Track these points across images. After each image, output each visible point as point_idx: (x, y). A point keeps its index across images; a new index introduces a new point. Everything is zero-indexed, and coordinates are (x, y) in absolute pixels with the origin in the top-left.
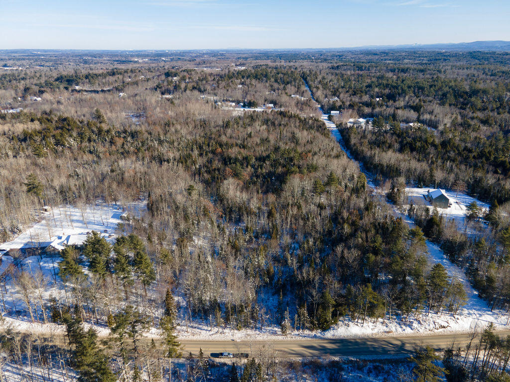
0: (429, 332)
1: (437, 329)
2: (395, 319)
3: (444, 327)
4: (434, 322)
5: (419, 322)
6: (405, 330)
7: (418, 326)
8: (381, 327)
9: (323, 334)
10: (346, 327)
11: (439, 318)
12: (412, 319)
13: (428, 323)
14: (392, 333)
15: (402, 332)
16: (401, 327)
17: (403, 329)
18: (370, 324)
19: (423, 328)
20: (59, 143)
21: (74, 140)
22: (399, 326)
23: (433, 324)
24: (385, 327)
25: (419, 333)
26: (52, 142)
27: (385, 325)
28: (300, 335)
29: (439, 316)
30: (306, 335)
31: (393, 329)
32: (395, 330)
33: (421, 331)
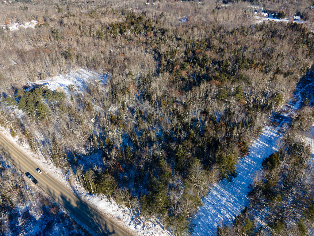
5: (143, 227)
6: (130, 226)
7: (140, 228)
8: (120, 214)
9: (86, 196)
10: (100, 199)
11: (162, 233)
12: (142, 221)
13: (148, 231)
14: (120, 222)
15: (127, 225)
16: (131, 222)
17: (130, 224)
18: (117, 207)
19: (142, 233)
20: (121, 32)
21: (131, 31)
22: (131, 220)
23: (151, 235)
24: (122, 214)
25: (137, 233)
26: (117, 31)
27: (124, 213)
28: (78, 188)
29: (164, 232)
30: (79, 190)
31: (125, 220)
32: (125, 221)
33: (139, 233)
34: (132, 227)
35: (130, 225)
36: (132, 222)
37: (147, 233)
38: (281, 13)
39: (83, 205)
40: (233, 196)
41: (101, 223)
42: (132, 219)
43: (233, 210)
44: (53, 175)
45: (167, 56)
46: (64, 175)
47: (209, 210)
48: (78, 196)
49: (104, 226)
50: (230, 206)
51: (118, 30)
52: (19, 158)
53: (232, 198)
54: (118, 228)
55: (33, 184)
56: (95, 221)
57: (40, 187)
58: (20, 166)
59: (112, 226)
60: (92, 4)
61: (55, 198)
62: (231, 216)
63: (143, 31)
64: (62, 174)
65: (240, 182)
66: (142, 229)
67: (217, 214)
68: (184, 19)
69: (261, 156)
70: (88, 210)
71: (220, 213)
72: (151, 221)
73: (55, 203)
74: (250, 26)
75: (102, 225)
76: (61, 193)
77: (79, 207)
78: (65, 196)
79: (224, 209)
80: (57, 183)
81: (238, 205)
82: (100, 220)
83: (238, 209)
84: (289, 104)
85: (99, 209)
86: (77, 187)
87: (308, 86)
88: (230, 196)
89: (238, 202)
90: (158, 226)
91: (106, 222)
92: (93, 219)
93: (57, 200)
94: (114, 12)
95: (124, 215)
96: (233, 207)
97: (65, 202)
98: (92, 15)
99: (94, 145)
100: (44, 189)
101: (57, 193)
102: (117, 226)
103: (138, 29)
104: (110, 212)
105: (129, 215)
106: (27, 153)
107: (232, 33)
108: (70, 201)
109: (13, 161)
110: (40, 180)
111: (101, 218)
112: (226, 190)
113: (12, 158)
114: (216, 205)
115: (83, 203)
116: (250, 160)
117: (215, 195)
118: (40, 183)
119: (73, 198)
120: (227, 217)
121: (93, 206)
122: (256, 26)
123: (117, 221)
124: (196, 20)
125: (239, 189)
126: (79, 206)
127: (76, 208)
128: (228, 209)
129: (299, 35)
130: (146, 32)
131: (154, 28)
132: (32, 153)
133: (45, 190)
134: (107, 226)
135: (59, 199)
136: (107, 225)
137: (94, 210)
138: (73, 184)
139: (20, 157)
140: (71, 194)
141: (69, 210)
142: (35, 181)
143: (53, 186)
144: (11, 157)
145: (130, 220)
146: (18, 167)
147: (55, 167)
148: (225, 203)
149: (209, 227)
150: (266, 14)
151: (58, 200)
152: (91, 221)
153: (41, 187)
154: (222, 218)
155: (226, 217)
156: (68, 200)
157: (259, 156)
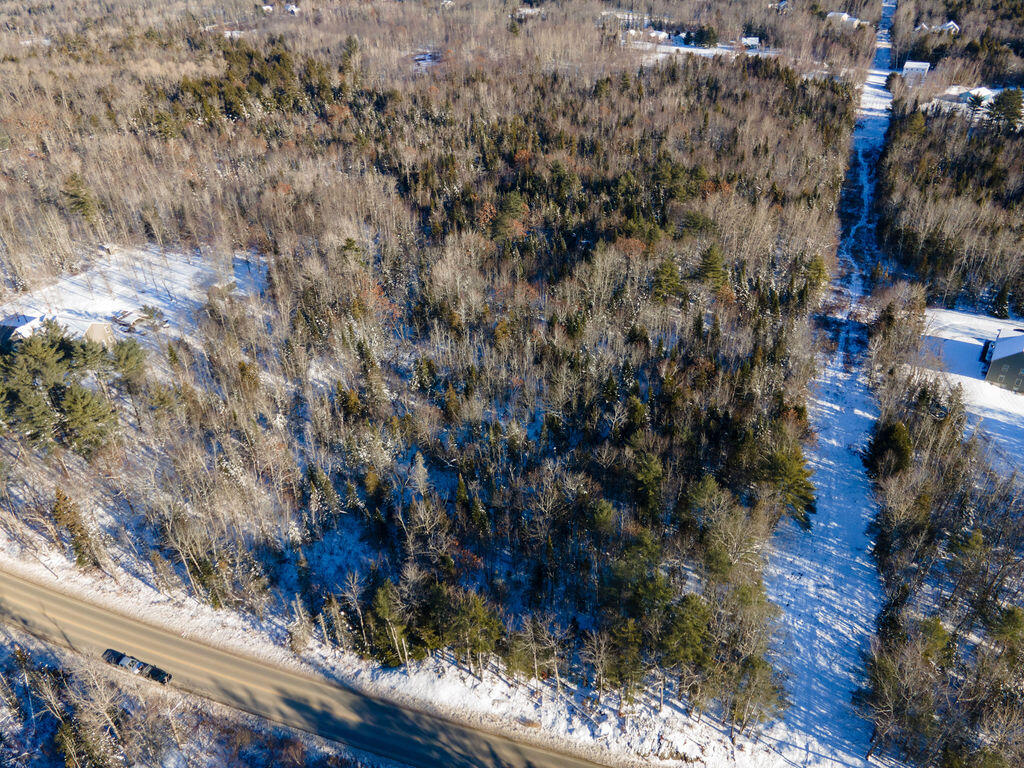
0: (635, 759)
1: (662, 758)
2: (569, 692)
3: (685, 758)
4: (660, 738)
5: (621, 725)
6: (574, 733)
7: (611, 733)
8: (521, 704)
9: (374, 677)
10: (435, 675)
11: (685, 728)
12: (611, 709)
13: (642, 733)
14: (535, 729)
15: (562, 735)
16: (570, 721)
17: (571, 727)
18: (500, 687)
19: (624, 743)
20: (230, 110)
21: (263, 104)
22: (568, 716)
23: (656, 741)
24: (531, 706)
25: (606, 751)
26: (216, 107)
27: (535, 701)
28: (330, 660)
29: (691, 722)
30: (340, 666)
31: (547, 720)
32: (550, 722)
33: (614, 747)
34: (582, 736)
35: (571, 731)
36: (576, 721)
37: (642, 741)
38: (706, 29)
39: (383, 712)
40: (826, 568)
41: (475, 752)
42: (572, 711)
43: (846, 608)
44: (216, 637)
45: (430, 180)
46: (254, 627)
47: (785, 623)
48: (345, 686)
49: (487, 757)
50: (834, 599)
51: (216, 103)
52: (43, 606)
53: (825, 573)
54: (540, 751)
55: (154, 688)
56: (448, 750)
57: (187, 689)
58: (65, 636)
59: (517, 751)
60: (51, 15)
61: (263, 713)
62: (851, 627)
63: (306, 101)
64: (247, 625)
65: (822, 524)
66: (619, 731)
67: (813, 630)
68: (422, 57)
69: (837, 438)
70: (407, 723)
71: (817, 623)
72: (639, 702)
73: (276, 728)
74: (641, 72)
75: (480, 758)
76: (280, 690)
77: (371, 720)
78: (299, 698)
79: (822, 611)
80: (249, 662)
81: (852, 591)
82: (467, 742)
83: (856, 602)
84: (835, 284)
85: (443, 711)
86: (325, 658)
87: (857, 230)
88: (818, 570)
89: (846, 581)
90: (666, 711)
91: (488, 744)
92: (439, 745)
93: (277, 717)
94: (160, 40)
95: (537, 706)
96: (841, 600)
97: (309, 716)
98: (78, 53)
99: (324, 505)
100: (205, 692)
101: (267, 695)
102: (531, 745)
103: (288, 96)
104: (486, 710)
105: (553, 700)
106: (68, 585)
107: (596, 92)
108: (325, 709)
109: (25, 622)
110: (178, 666)
111: (464, 734)
112: (800, 556)
113: (15, 613)
114: (796, 603)
115: (375, 704)
116: (816, 459)
117: (779, 576)
118: (180, 678)
119: (333, 696)
120: (841, 630)
121: (416, 706)
122: (654, 70)
123: (522, 732)
124: (470, 58)
125: (831, 544)
126: (368, 716)
127: (362, 726)
128: (833, 609)
129: (780, 89)
130: (322, 107)
131: (340, 89)
132: (87, 580)
133: (213, 696)
134: (500, 756)
135: (282, 713)
136: (497, 750)
137: (429, 715)
138: (308, 652)
139: (44, 601)
140: (319, 685)
141: (342, 739)
142: (157, 675)
143: (236, 675)
144: (10, 608)
145: (566, 714)
146: (59, 640)
147: (208, 609)
148: (816, 593)
149: (808, 671)
150: (663, 35)
151: (280, 717)
152: (435, 755)
153: (190, 688)
154: (828, 638)
155: (837, 631)
156: (316, 707)
157: (834, 442)
